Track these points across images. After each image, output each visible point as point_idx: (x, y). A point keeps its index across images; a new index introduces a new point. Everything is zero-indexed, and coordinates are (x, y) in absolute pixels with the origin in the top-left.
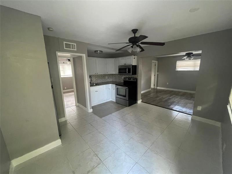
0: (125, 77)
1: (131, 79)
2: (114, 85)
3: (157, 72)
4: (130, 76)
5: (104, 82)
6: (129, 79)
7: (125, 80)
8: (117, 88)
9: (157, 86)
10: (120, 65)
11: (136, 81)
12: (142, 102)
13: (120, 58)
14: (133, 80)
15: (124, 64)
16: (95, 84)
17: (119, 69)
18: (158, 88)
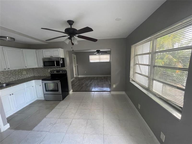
0: (52, 70)
1: (60, 71)
2: (40, 81)
3: (77, 64)
4: (59, 69)
5: (21, 78)
6: (57, 72)
7: (52, 73)
8: (45, 84)
9: (78, 75)
10: (44, 57)
11: (65, 73)
12: (73, 91)
13: (44, 50)
14: (63, 72)
15: (50, 57)
16: (4, 85)
17: (44, 62)
18: (79, 76)
